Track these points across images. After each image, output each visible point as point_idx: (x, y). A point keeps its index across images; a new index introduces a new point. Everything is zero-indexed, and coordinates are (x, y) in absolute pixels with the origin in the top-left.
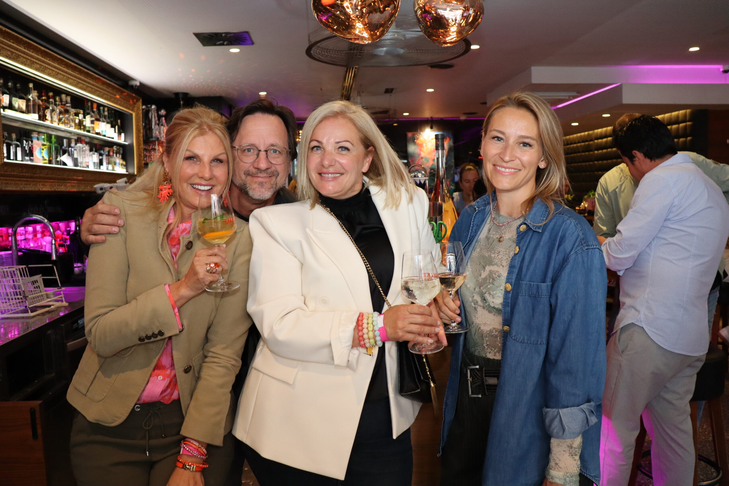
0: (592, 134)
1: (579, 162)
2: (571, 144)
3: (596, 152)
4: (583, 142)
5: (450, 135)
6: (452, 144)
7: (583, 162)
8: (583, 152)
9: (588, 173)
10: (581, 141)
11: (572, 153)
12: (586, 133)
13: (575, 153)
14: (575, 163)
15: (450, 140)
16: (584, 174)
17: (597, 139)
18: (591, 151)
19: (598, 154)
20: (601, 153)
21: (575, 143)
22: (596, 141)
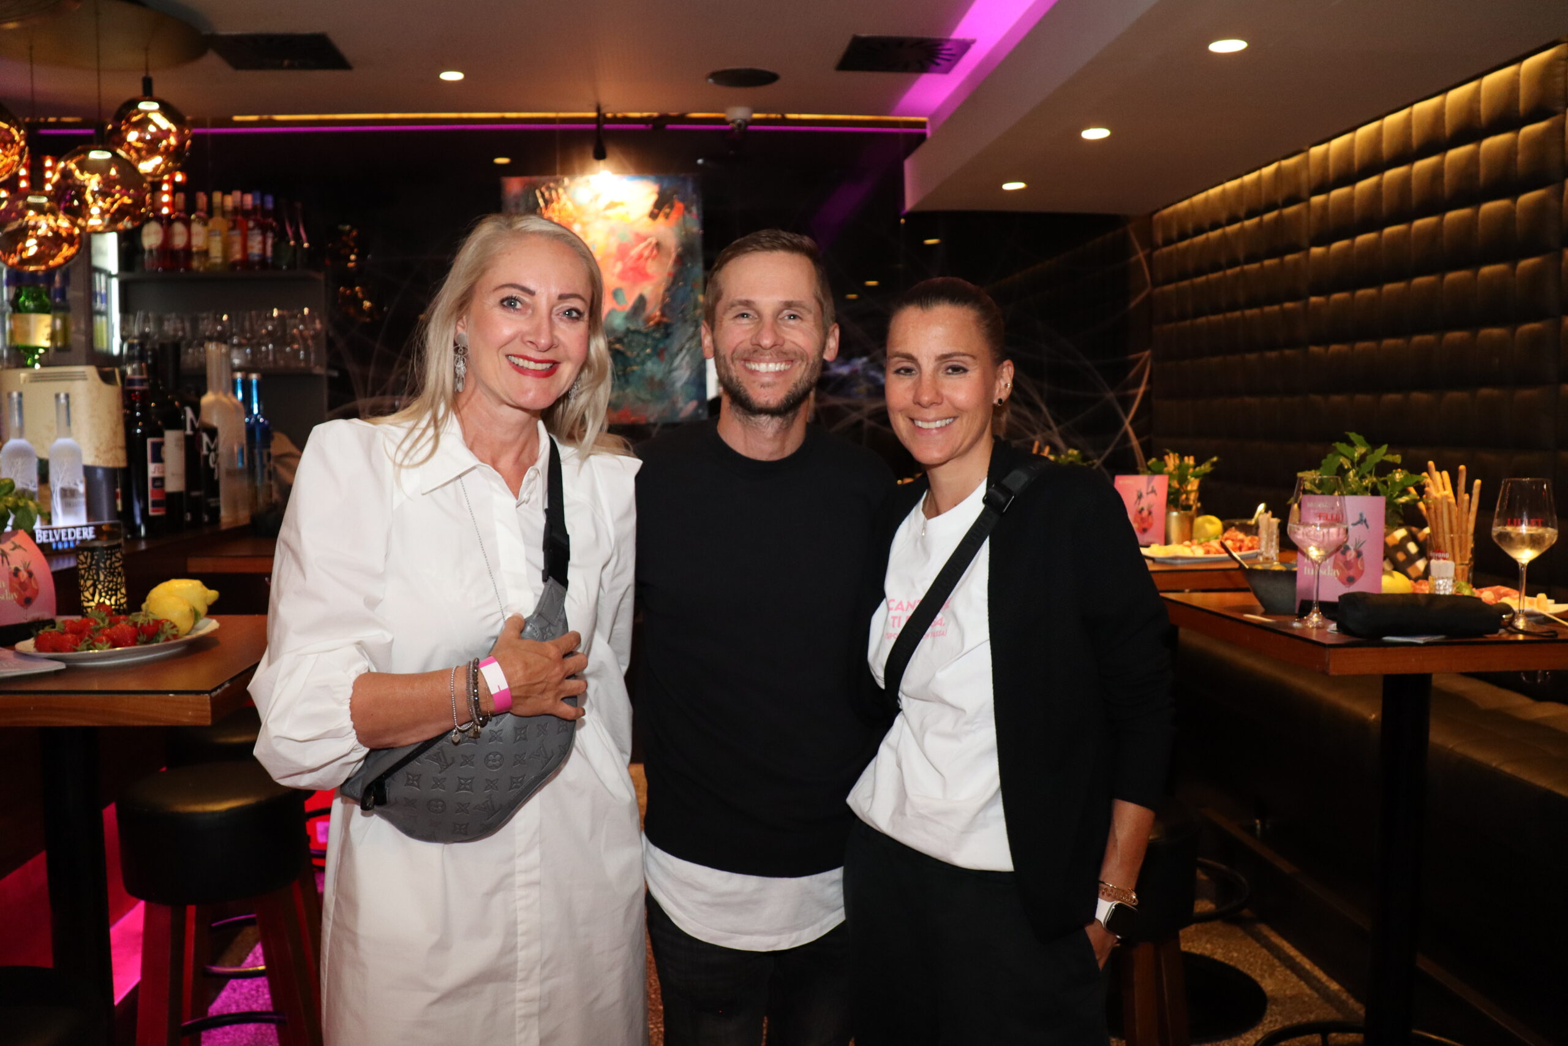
0: (1296, 171)
1: (1233, 307)
2: (1199, 231)
3: (1316, 251)
4: (1250, 215)
5: (690, 188)
6: (695, 228)
7: (1252, 303)
8: (1250, 260)
9: (1273, 354)
10: (1242, 213)
11: (1199, 272)
12: (1268, 170)
13: (1216, 267)
14: (1215, 311)
15: (687, 209)
16: (1252, 357)
17: (1324, 187)
18: (1294, 248)
19: (1324, 257)
20: (1345, 253)
21: (1215, 226)
22: (1317, 199)
